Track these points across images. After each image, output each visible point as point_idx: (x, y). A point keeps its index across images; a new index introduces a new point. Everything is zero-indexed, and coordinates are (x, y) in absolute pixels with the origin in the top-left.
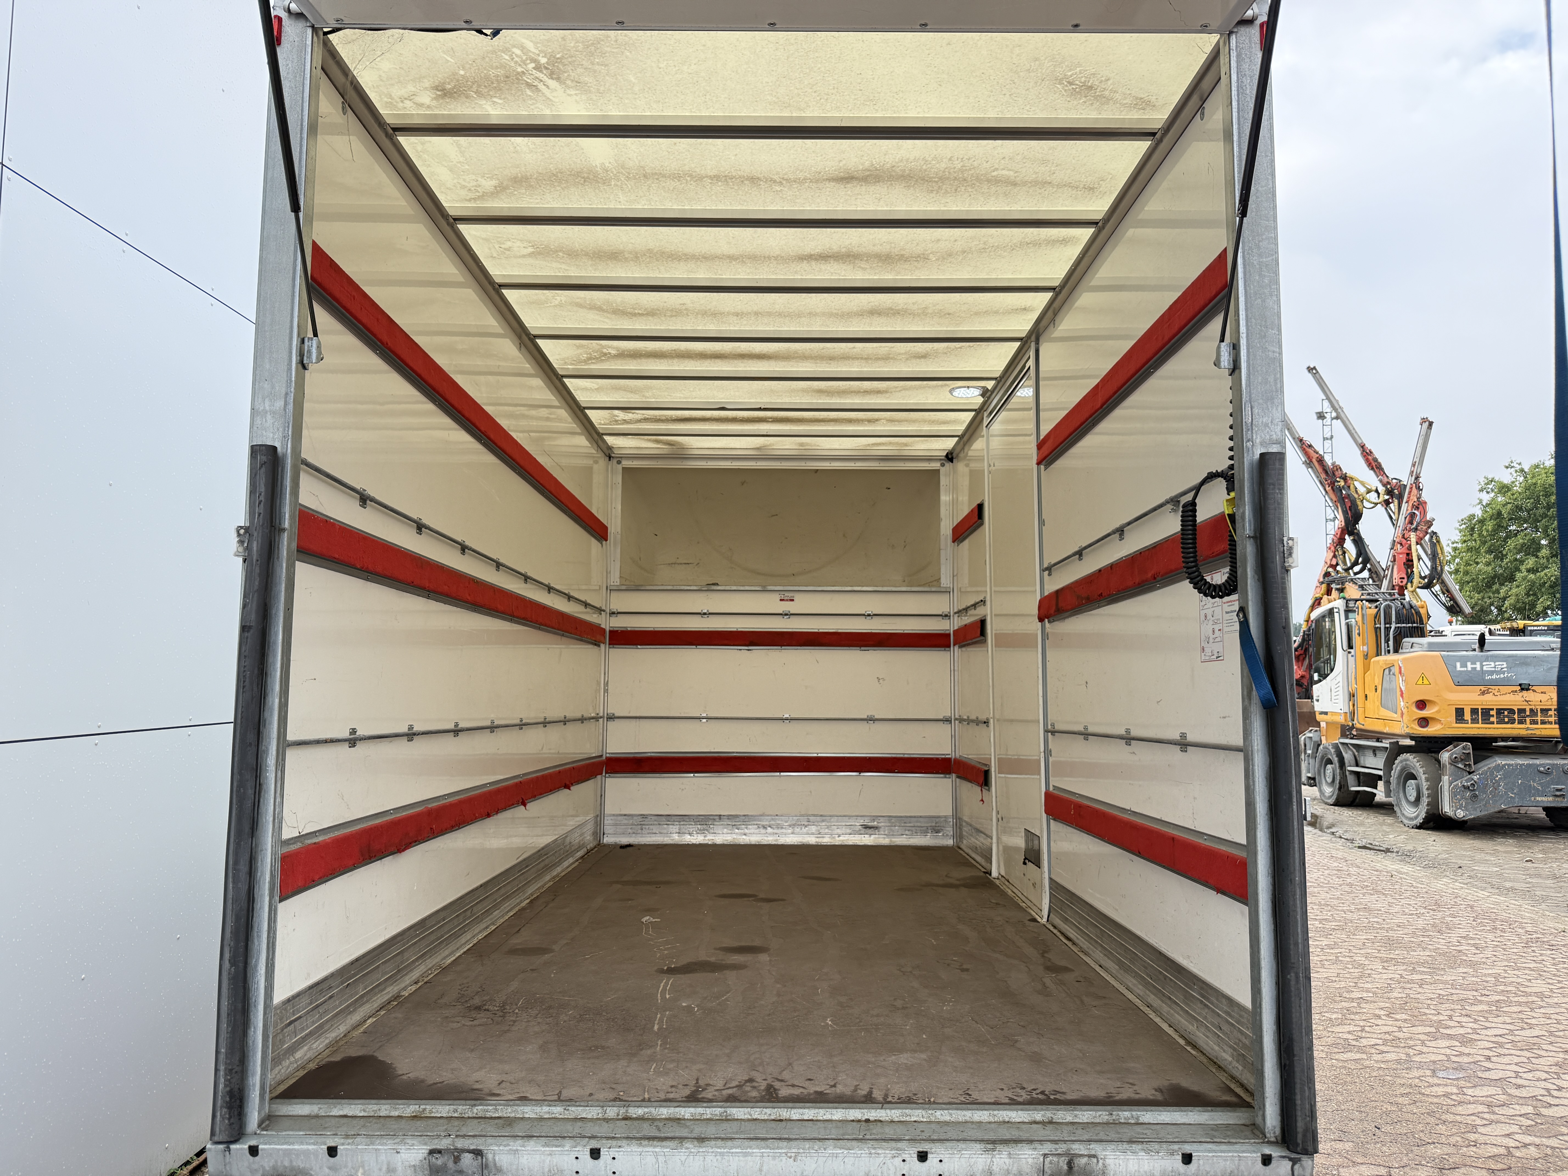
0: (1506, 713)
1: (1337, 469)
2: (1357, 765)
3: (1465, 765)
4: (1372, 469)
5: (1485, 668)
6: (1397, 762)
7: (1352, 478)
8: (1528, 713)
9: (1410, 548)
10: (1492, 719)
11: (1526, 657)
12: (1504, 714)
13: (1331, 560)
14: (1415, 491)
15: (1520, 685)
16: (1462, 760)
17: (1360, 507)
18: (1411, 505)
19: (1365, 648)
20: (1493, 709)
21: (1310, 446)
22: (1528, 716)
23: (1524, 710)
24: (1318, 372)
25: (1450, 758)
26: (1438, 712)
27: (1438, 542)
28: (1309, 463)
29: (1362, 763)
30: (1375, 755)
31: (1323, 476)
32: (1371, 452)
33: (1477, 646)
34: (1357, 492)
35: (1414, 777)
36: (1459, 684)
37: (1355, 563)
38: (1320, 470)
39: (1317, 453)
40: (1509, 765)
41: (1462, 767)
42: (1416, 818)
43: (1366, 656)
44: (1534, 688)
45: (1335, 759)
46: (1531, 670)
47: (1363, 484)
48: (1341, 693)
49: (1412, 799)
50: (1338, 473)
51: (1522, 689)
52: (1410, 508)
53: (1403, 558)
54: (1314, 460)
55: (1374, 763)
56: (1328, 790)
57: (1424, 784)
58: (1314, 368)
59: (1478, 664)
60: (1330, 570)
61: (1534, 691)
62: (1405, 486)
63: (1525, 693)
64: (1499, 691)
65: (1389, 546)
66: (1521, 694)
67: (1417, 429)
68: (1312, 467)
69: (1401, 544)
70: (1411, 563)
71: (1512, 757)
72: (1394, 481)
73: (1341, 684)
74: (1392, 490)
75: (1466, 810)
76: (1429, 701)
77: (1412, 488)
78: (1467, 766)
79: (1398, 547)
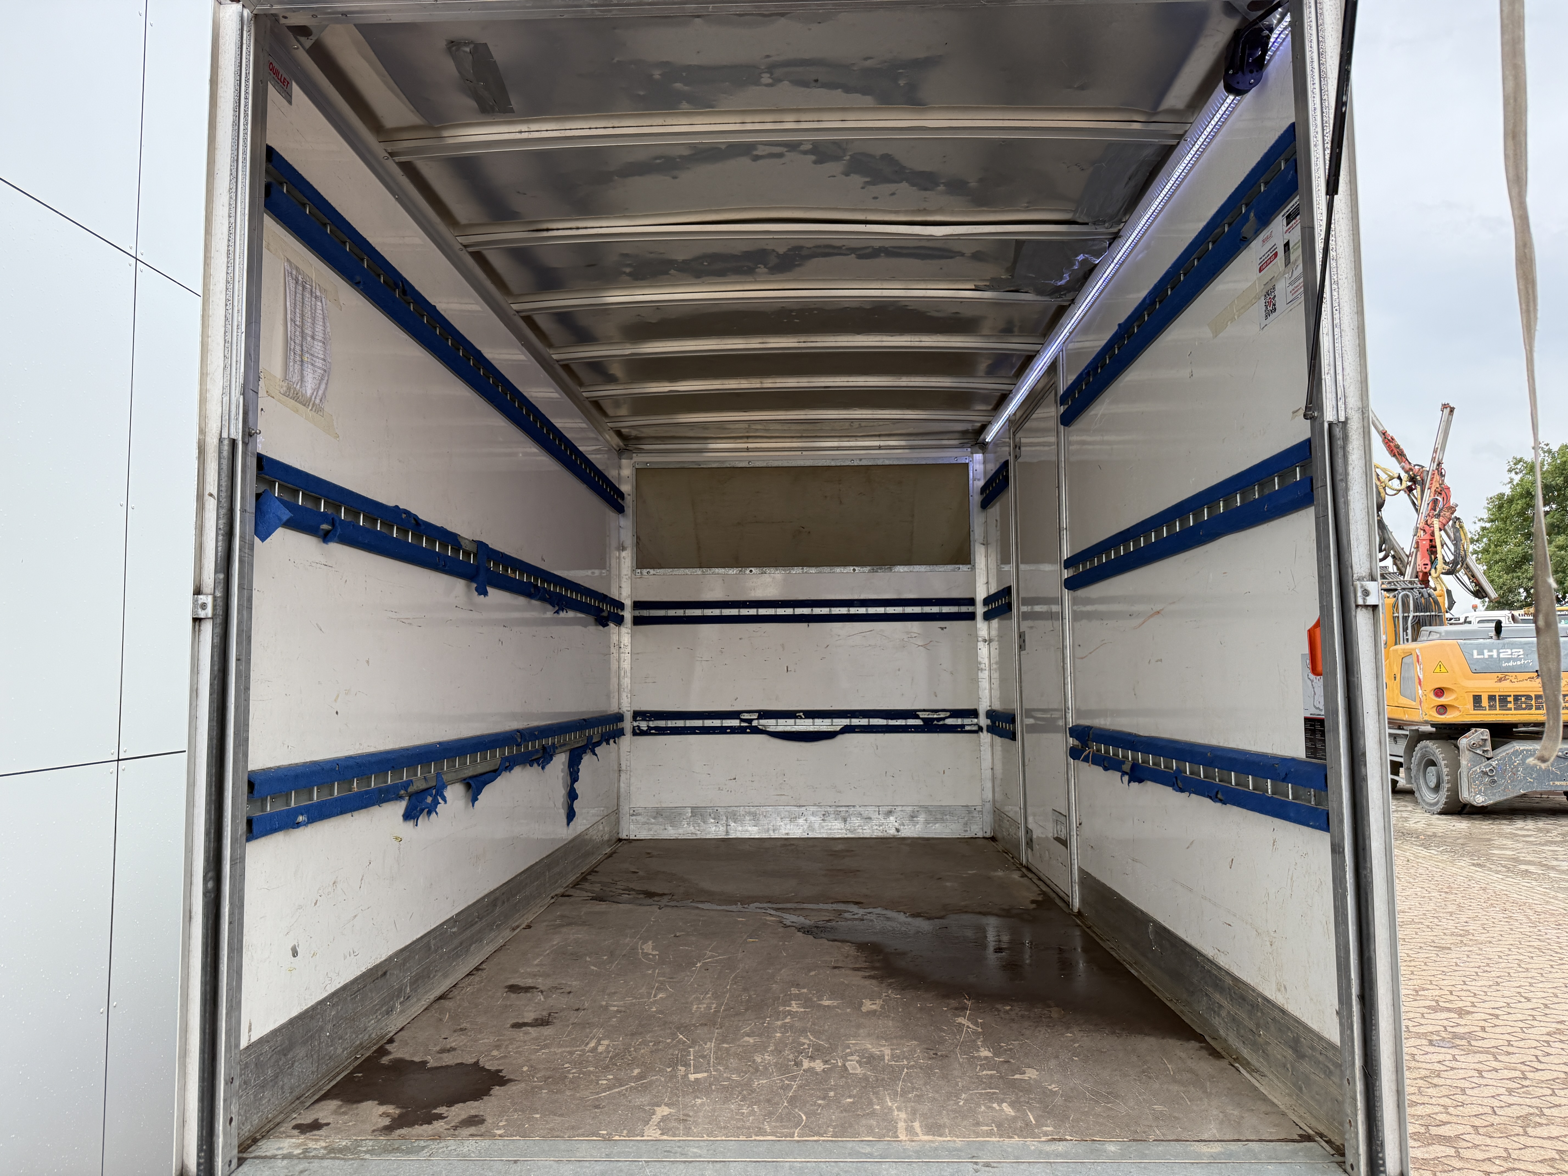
4: (1394, 455)
5: (1502, 656)
6: (1416, 749)
9: (1433, 534)
12: (1521, 701)
14: (1437, 477)
17: (1383, 495)
18: (1433, 491)
20: (1510, 696)
25: (1468, 744)
26: (1456, 699)
27: (1461, 527)
30: (1396, 742)
32: (1392, 439)
33: (1493, 634)
34: (1379, 479)
35: (1433, 763)
36: (1476, 672)
40: (1526, 750)
41: (1481, 753)
42: (1437, 803)
47: (1385, 471)
49: (1432, 785)
52: (1432, 495)
53: (1426, 544)
55: (1395, 751)
57: (1444, 770)
59: (1495, 652)
62: (1428, 472)
64: (1516, 677)
65: (1413, 533)
67: (1438, 415)
69: (1424, 530)
70: (1434, 549)
71: (1529, 742)
72: (1417, 467)
74: (1415, 476)
75: (1486, 795)
76: (1448, 689)
77: (1434, 474)
78: (1484, 751)
79: (1421, 534)
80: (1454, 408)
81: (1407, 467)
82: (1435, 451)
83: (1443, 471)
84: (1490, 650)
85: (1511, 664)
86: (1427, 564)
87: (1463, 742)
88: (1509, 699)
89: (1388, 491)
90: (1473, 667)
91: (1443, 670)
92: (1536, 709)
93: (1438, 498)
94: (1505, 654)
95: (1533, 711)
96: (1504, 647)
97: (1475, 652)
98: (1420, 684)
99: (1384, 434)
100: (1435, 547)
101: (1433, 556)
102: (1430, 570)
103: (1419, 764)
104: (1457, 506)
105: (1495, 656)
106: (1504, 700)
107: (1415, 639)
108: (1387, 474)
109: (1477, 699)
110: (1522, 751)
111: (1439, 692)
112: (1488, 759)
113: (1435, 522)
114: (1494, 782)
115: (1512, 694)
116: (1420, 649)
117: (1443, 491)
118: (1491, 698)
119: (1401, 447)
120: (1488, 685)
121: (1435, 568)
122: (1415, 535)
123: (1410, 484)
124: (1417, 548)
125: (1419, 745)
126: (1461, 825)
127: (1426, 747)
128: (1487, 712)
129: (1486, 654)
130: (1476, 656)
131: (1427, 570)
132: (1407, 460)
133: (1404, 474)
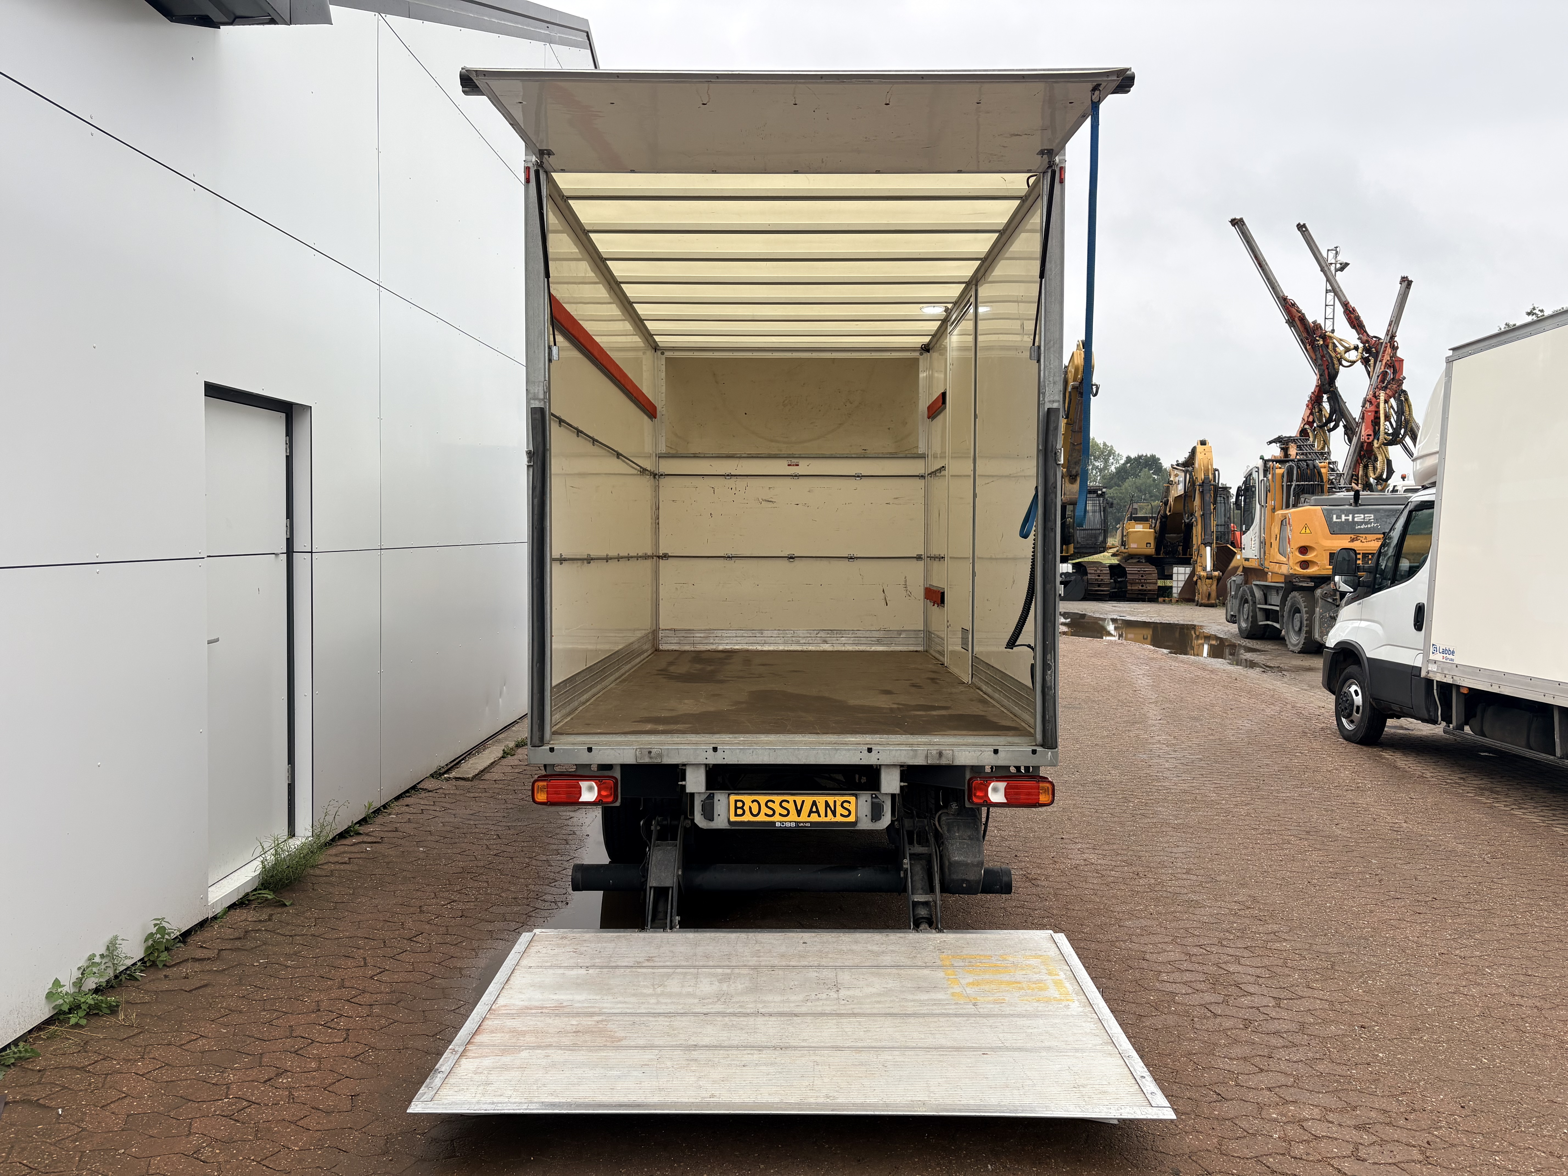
0: (1370, 557)
1: (1317, 329)
2: (1266, 604)
3: (1334, 600)
4: (1353, 326)
5: (1356, 519)
6: (1288, 599)
7: (1331, 337)
9: (1378, 406)
11: (1390, 510)
13: (1308, 417)
14: (1389, 350)
15: (1383, 533)
16: (1331, 595)
17: (1336, 366)
18: (1384, 362)
19: (1274, 502)
21: (1294, 305)
24: (1307, 230)
25: (1321, 594)
26: (1316, 556)
27: (1407, 400)
28: (1291, 322)
29: (1269, 601)
30: (1278, 593)
31: (1305, 335)
32: (1354, 310)
33: (1352, 501)
34: (1335, 351)
35: (1298, 611)
36: (1333, 533)
37: (1329, 420)
38: (1302, 329)
39: (1299, 311)
41: (1331, 601)
42: (1298, 644)
43: (1274, 510)
45: (1250, 598)
47: (1341, 341)
48: (1257, 541)
49: (1297, 629)
50: (1319, 332)
52: (1383, 367)
53: (1370, 416)
54: (1296, 319)
55: (1274, 601)
56: (1244, 625)
57: (1305, 616)
58: (1304, 224)
59: (1351, 516)
60: (1307, 426)
62: (1382, 343)
64: (1366, 538)
65: (1361, 404)
67: (1396, 288)
68: (1294, 327)
69: (1371, 402)
70: (1378, 420)
72: (1374, 339)
73: (1257, 534)
76: (1309, 547)
77: (1386, 347)
79: (1368, 405)
80: (1411, 282)
81: (1365, 338)
82: (1390, 325)
83: (1395, 343)
85: (1362, 527)
86: (1370, 435)
87: (1318, 592)
89: (1344, 362)
90: (1332, 529)
91: (1308, 531)
93: (1388, 371)
96: (1359, 512)
98: (1289, 543)
99: (1346, 305)
100: (1379, 418)
102: (1373, 441)
103: (1290, 611)
104: (1404, 378)
108: (1343, 345)
109: (1333, 557)
111: (1304, 550)
112: (1337, 606)
113: (1381, 394)
115: (1361, 552)
116: (1295, 513)
117: (1395, 365)
119: (1362, 318)
120: (1342, 543)
121: (1378, 440)
122: (1363, 407)
123: (1366, 355)
124: (1363, 418)
125: (1290, 596)
127: (1295, 597)
131: (1370, 440)
132: (1366, 332)
133: (1361, 345)
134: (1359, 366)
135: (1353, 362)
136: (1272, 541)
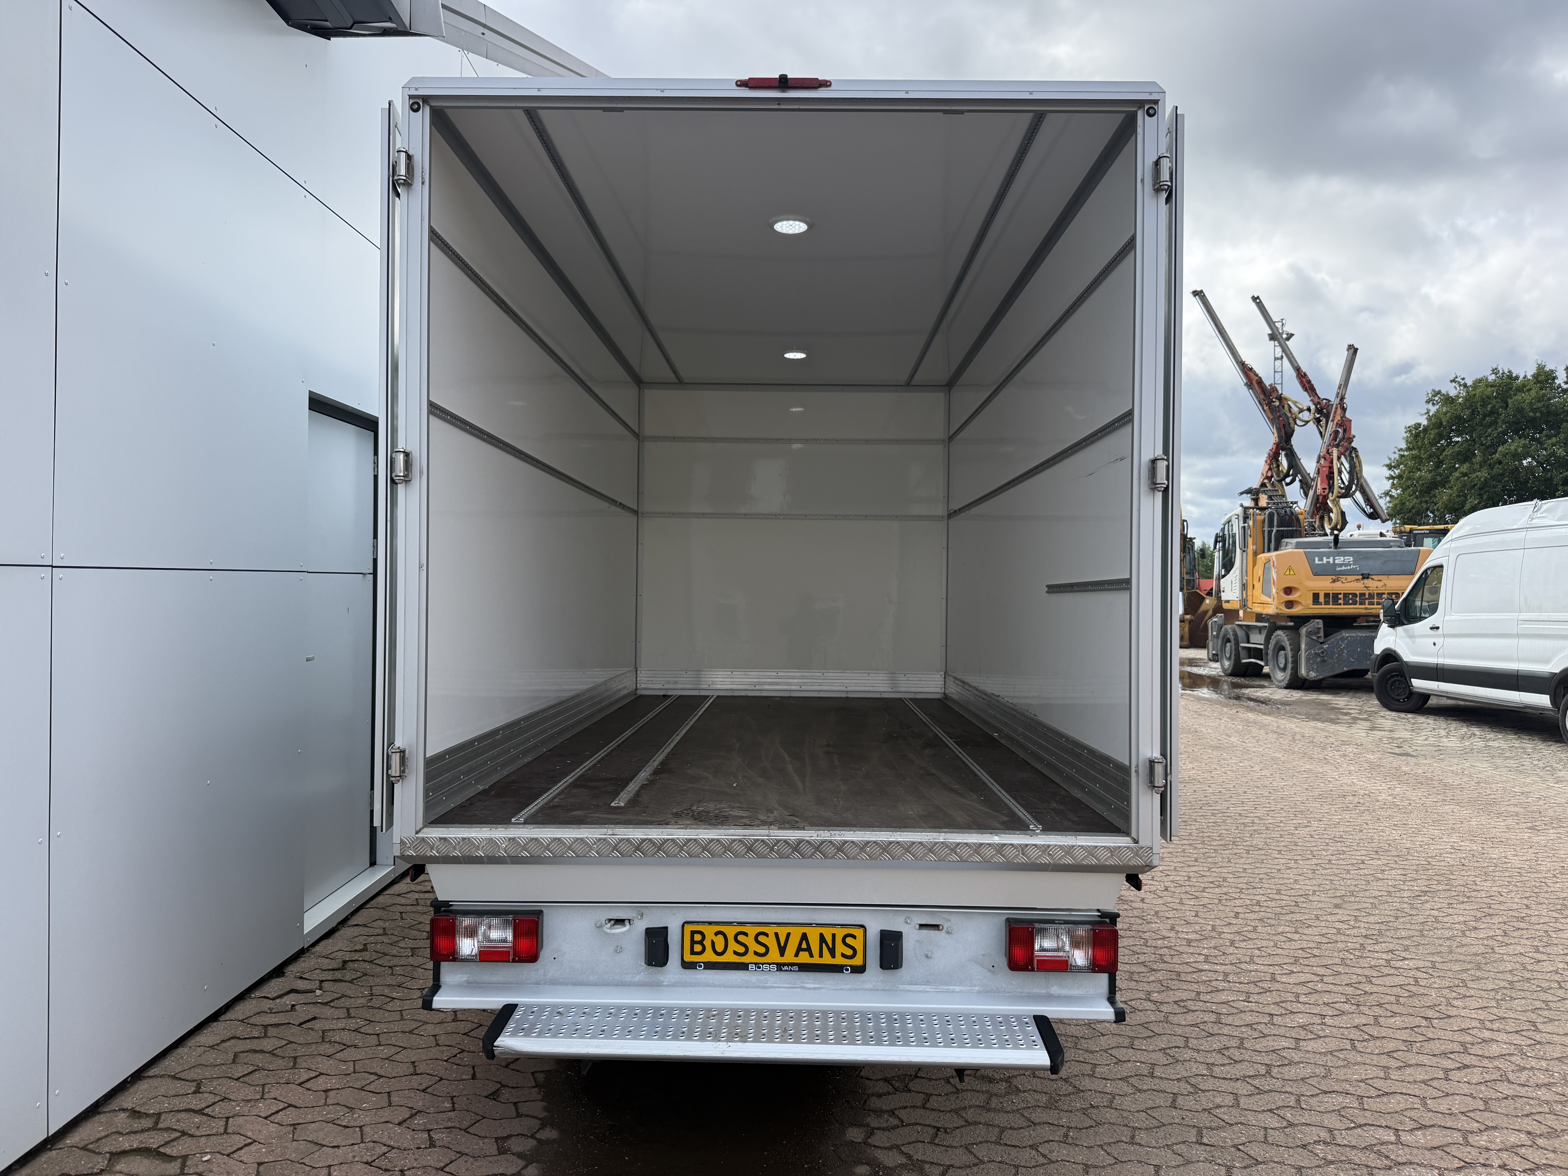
0: (1350, 596)
1: (1274, 391)
2: (1248, 642)
4: (1306, 390)
5: (1336, 562)
6: (1273, 637)
7: (1286, 399)
8: (1367, 597)
9: (1331, 462)
10: (1340, 601)
11: (1368, 552)
12: (1350, 598)
13: (1267, 472)
14: (1339, 411)
15: (1362, 575)
16: (1316, 633)
17: (1292, 425)
18: (1335, 423)
19: (1254, 547)
20: (1341, 594)
21: (1251, 369)
22: (1367, 599)
23: (1364, 594)
24: (1261, 301)
25: (1306, 632)
26: (1300, 596)
27: (1357, 456)
28: (1249, 385)
29: (1252, 641)
30: (1260, 633)
31: (1262, 396)
32: (1305, 374)
33: (1332, 545)
34: (1290, 411)
35: (1283, 648)
36: (1316, 574)
38: (1259, 391)
39: (1257, 375)
40: (1351, 637)
41: (1316, 639)
42: (1283, 680)
43: (1255, 554)
44: (1372, 577)
45: (1232, 638)
46: (1371, 563)
47: (1295, 403)
48: (1238, 584)
49: (1282, 666)
50: (1274, 395)
51: (1363, 578)
52: (1334, 426)
53: (1324, 471)
54: (1254, 382)
55: (1257, 640)
56: (1227, 664)
57: (1290, 653)
58: (1258, 297)
59: (1331, 558)
61: (1372, 579)
62: (1333, 404)
63: (1366, 581)
64: (1346, 579)
65: (1316, 460)
66: (1362, 582)
67: (1344, 354)
68: (1252, 389)
69: (1325, 459)
70: (1332, 476)
71: (1354, 631)
72: (1324, 401)
73: (1238, 577)
74: (1322, 409)
75: (1317, 671)
76: (1294, 588)
77: (1336, 408)
78: (1318, 637)
79: (1322, 461)
80: (1357, 349)
81: (1316, 400)
82: (1339, 388)
83: (1345, 405)
84: (1328, 558)
85: (1343, 568)
86: (1325, 489)
87: (1303, 631)
88: (1340, 596)
89: (1298, 422)
90: (1315, 571)
91: (1292, 573)
92: (1360, 604)
93: (1339, 430)
94: (1339, 560)
95: (1357, 606)
96: (1339, 554)
97: (1317, 559)
98: (1274, 584)
99: (1298, 370)
100: (1333, 473)
101: (1331, 482)
102: (1328, 494)
103: (1274, 649)
104: (1354, 437)
105: (1331, 562)
106: (1336, 596)
107: (1276, 549)
108: (1297, 407)
109: (1316, 596)
110: (1348, 637)
111: (1288, 591)
112: (1321, 643)
113: (1334, 452)
114: (1324, 661)
115: (1342, 592)
116: (1277, 555)
117: (1345, 424)
118: (1327, 595)
119: (1312, 382)
120: (1324, 584)
121: (1333, 493)
122: (1318, 462)
123: (1318, 416)
124: (1318, 473)
125: (1275, 634)
126: (1297, 695)
127: (1278, 636)
128: (1323, 606)
129: (1325, 560)
130: (1317, 562)
131: (1326, 493)
132: (1316, 394)
133: (1313, 407)
134: (1312, 426)
135: (1307, 422)
136: (1255, 583)
